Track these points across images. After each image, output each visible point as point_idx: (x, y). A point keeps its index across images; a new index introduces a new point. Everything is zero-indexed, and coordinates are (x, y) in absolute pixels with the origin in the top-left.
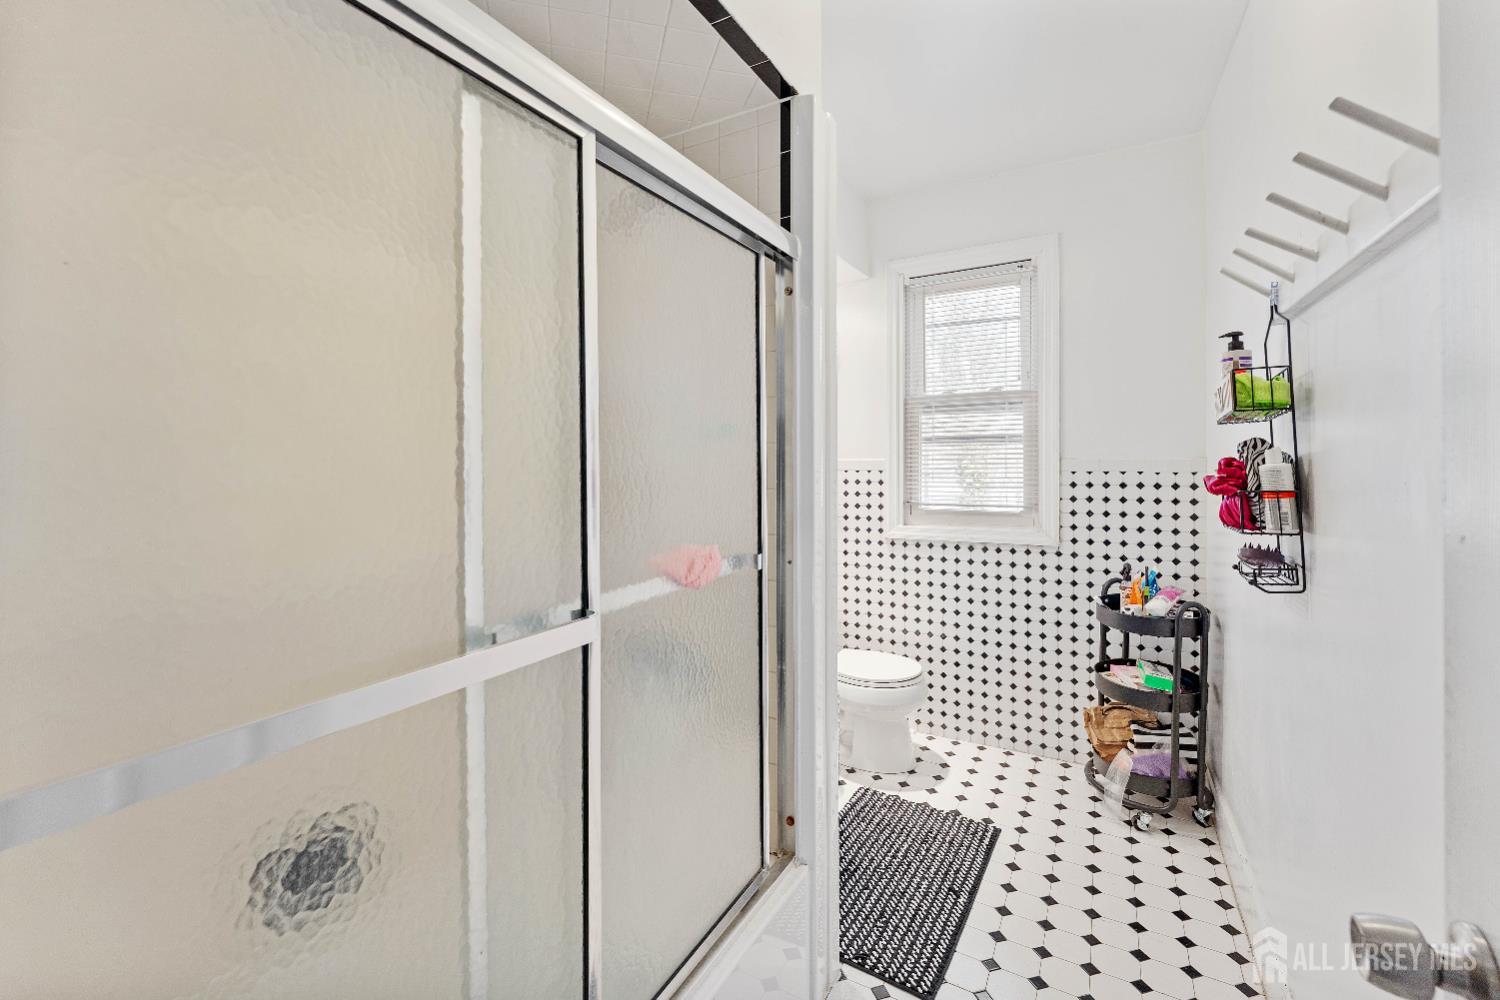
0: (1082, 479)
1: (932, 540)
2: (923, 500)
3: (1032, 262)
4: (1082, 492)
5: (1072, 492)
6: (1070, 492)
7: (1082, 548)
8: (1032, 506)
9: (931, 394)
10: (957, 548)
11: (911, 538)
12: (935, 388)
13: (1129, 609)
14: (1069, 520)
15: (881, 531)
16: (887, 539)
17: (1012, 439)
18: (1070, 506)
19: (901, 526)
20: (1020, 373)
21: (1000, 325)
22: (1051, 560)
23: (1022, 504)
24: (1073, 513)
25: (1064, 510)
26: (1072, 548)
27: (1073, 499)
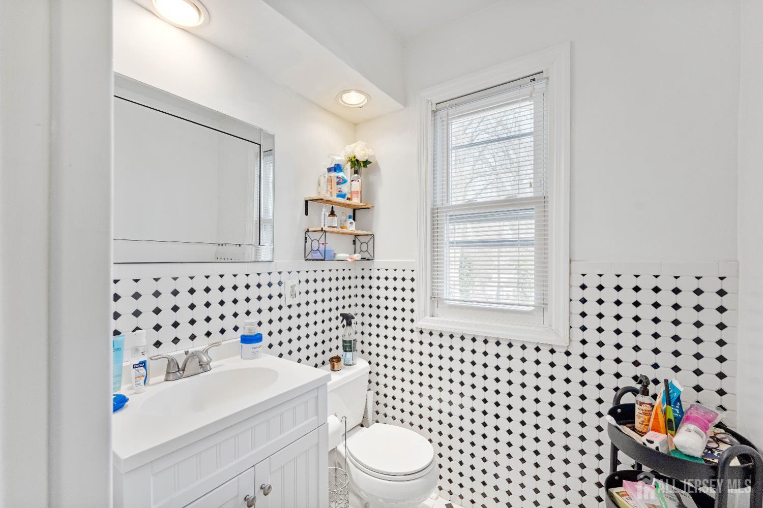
0: (592, 282)
1: (452, 331)
2: (445, 296)
3: (544, 75)
4: (592, 294)
5: (581, 294)
6: (579, 294)
7: (592, 350)
8: (543, 306)
9: (454, 203)
10: (474, 340)
11: (435, 329)
12: (456, 199)
13: (651, 442)
14: (579, 321)
15: (412, 321)
16: (417, 328)
17: (525, 243)
18: (580, 308)
19: (428, 317)
20: (532, 181)
21: (516, 141)
22: (560, 359)
23: (533, 303)
24: (583, 315)
25: (573, 311)
26: (582, 349)
27: (583, 301)
